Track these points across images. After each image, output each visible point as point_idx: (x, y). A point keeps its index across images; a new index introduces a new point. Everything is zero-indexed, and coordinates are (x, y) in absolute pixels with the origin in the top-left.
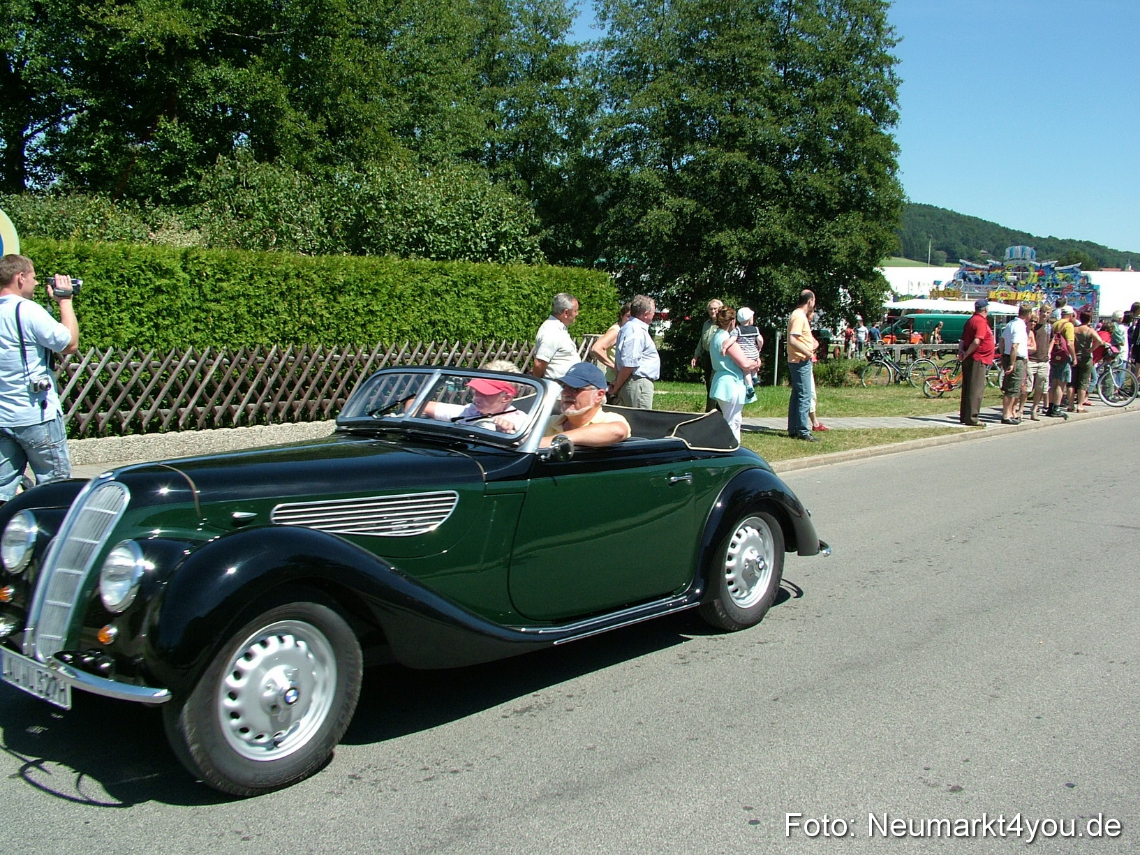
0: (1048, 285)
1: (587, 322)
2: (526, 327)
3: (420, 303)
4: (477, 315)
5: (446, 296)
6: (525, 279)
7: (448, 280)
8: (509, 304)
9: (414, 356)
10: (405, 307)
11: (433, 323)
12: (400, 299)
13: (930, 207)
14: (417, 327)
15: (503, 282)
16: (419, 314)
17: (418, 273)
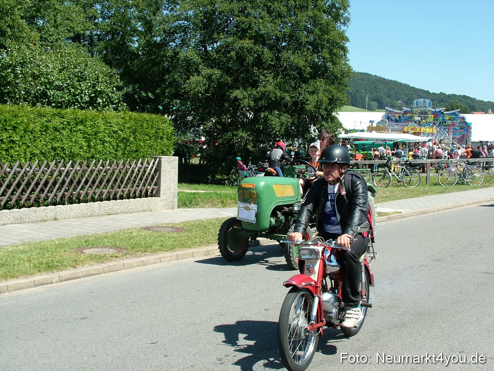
0: (440, 123)
1: (155, 148)
2: (115, 151)
3: (46, 136)
4: (84, 143)
5: (63, 132)
6: (115, 120)
7: (64, 121)
8: (105, 136)
9: (41, 170)
10: (36, 138)
11: (54, 149)
12: (32, 133)
13: (367, 74)
14: (43, 151)
15: (101, 123)
16: (45, 143)
17: (44, 116)
